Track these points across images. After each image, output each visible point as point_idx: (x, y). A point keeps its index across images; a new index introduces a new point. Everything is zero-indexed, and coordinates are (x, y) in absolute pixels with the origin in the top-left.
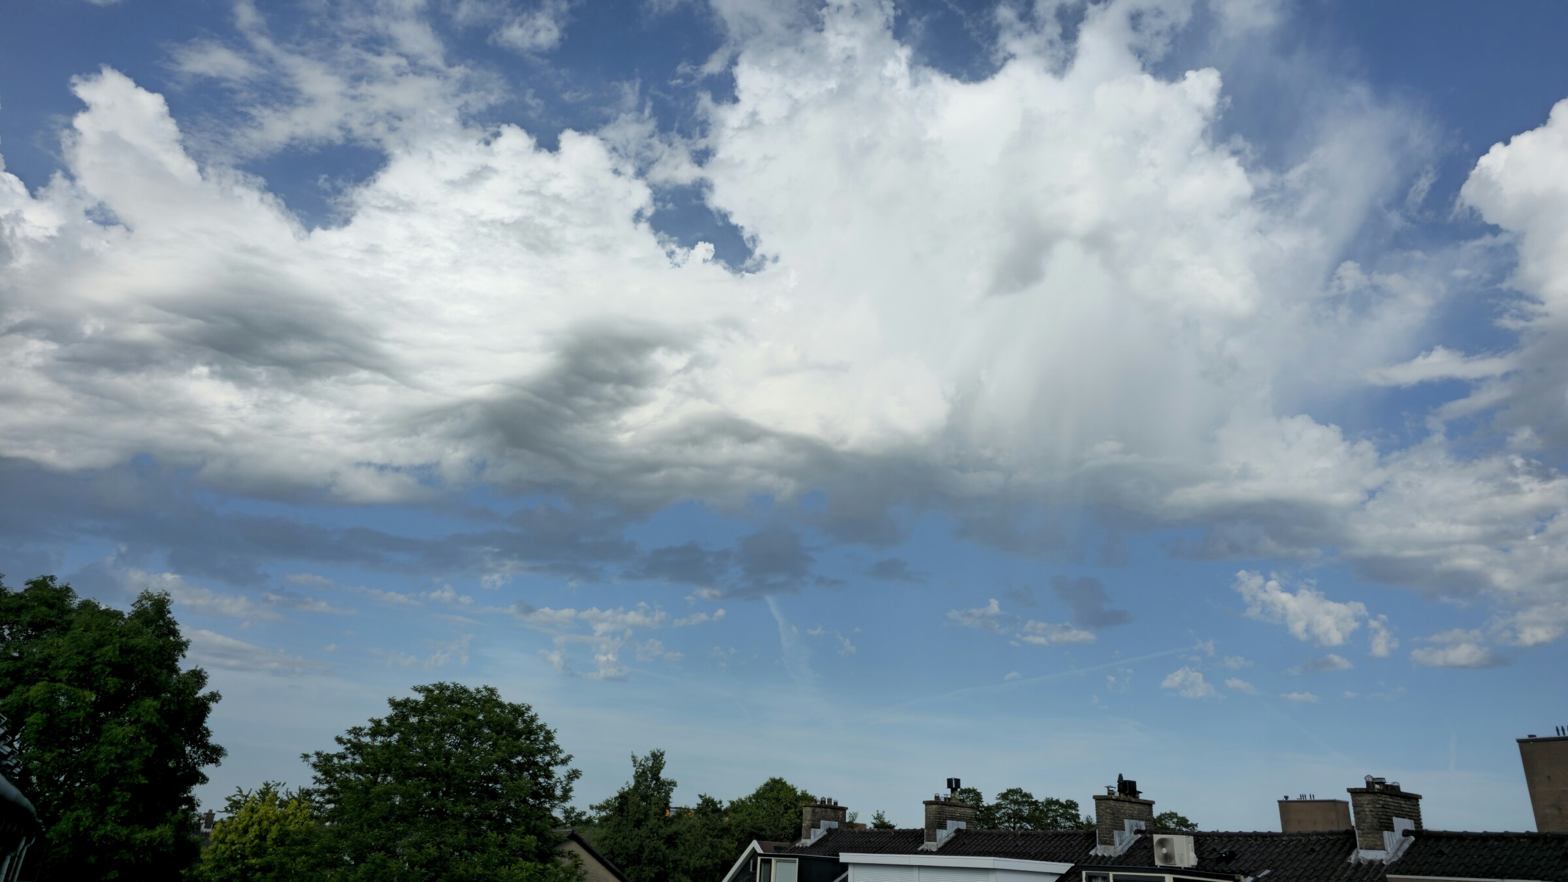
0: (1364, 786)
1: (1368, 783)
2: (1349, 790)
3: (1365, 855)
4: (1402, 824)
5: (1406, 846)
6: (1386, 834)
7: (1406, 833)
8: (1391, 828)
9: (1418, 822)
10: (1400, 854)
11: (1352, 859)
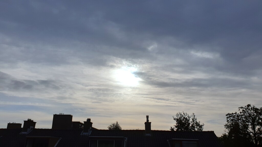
0: (27, 120)
1: (28, 120)
2: (24, 121)
3: (23, 133)
4: (31, 127)
5: (31, 131)
6: (28, 129)
7: (32, 129)
8: (29, 128)
9: (34, 127)
10: (29, 132)
11: (20, 134)
